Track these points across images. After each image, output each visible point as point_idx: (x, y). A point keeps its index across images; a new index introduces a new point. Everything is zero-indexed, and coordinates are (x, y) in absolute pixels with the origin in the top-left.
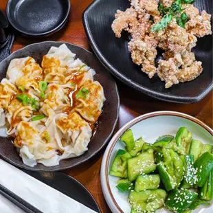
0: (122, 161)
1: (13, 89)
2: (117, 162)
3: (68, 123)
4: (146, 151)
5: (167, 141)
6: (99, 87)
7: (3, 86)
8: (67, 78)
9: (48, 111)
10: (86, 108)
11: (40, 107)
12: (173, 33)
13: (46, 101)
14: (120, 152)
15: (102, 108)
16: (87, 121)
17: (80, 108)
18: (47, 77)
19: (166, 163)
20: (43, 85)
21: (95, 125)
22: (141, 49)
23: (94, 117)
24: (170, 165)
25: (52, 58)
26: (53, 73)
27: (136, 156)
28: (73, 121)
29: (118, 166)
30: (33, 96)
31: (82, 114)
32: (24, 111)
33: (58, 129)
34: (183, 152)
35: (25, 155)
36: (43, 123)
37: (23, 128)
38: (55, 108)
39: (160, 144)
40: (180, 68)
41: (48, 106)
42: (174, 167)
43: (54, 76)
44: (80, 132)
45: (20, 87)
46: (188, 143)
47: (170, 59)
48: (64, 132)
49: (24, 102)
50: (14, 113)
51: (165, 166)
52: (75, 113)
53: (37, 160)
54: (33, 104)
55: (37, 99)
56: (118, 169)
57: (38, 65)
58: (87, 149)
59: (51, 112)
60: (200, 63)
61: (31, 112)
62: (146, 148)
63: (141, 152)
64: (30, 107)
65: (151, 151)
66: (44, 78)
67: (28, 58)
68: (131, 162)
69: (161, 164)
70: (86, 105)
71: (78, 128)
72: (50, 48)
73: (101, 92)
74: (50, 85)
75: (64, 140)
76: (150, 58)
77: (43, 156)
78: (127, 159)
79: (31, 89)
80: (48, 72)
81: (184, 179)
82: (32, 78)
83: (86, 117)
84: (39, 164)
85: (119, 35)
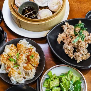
0: (48, 82)
1: (7, 56)
2: (46, 82)
3: (27, 68)
4: (56, 78)
5: (64, 76)
6: (38, 54)
7: (3, 55)
8: (26, 51)
9: (20, 64)
10: (33, 62)
11: (17, 62)
12: (80, 43)
13: (19, 60)
14: (47, 79)
15: (39, 62)
16: (34, 66)
17: (31, 62)
18: (19, 51)
19: (63, 83)
20: (18, 54)
21: (37, 68)
22: (68, 49)
23: (36, 65)
24: (64, 84)
25: (21, 44)
26: (21, 50)
27: (53, 80)
28: (29, 67)
29: (46, 84)
30: (14, 58)
31: (32, 64)
32: (11, 64)
33: (24, 70)
34: (69, 80)
35: (12, 80)
36: (18, 68)
37: (11, 70)
38: (22, 62)
39: (61, 76)
40: (82, 55)
41: (20, 62)
42: (66, 85)
43: (21, 51)
44: (32, 71)
45: (9, 55)
46: (71, 76)
47: (79, 52)
48: (26, 71)
49: (11, 61)
50: (8, 65)
51: (63, 84)
52: (29, 64)
53: (17, 81)
54: (14, 61)
55: (16, 59)
56: (46, 85)
57: (16, 47)
58: (34, 77)
59: (21, 64)
60: (89, 53)
61: (14, 64)
62: (56, 77)
63: (55, 79)
64: (13, 62)
65: (58, 79)
66: (18, 52)
67: (12, 44)
68: (51, 82)
69: (61, 84)
70: (33, 61)
71: (31, 70)
72: (20, 40)
73: (38, 56)
74: (20, 54)
75: (26, 74)
76: (71, 52)
77: (19, 80)
78: (49, 81)
79: (14, 56)
80: (19, 50)
81: (69, 89)
82: (14, 52)
83: (34, 65)
84: (17, 83)
85: (60, 43)
